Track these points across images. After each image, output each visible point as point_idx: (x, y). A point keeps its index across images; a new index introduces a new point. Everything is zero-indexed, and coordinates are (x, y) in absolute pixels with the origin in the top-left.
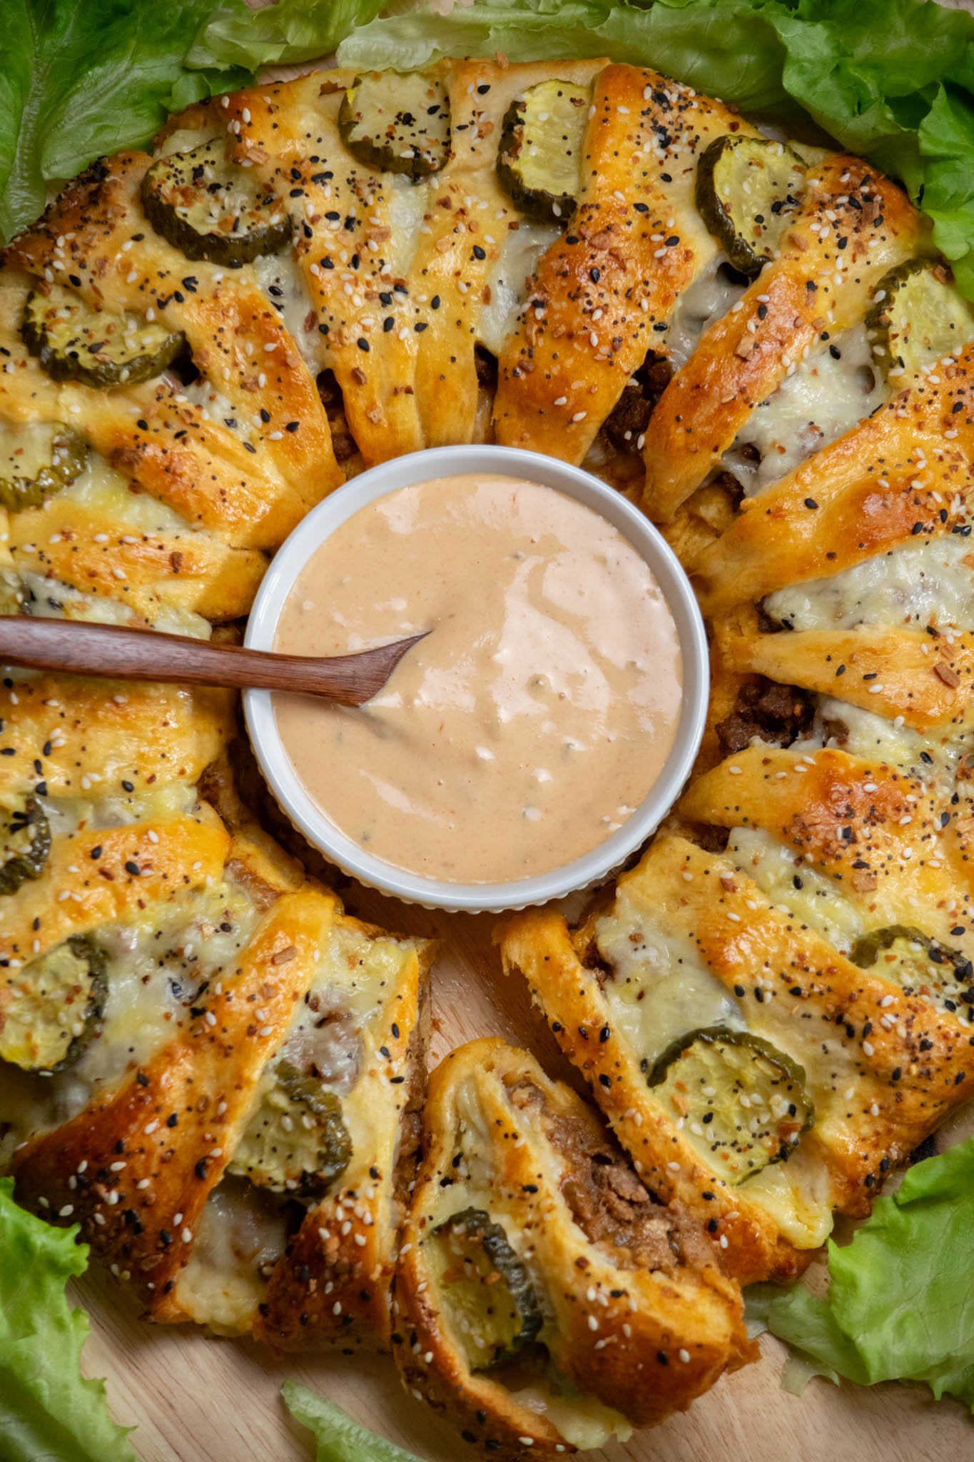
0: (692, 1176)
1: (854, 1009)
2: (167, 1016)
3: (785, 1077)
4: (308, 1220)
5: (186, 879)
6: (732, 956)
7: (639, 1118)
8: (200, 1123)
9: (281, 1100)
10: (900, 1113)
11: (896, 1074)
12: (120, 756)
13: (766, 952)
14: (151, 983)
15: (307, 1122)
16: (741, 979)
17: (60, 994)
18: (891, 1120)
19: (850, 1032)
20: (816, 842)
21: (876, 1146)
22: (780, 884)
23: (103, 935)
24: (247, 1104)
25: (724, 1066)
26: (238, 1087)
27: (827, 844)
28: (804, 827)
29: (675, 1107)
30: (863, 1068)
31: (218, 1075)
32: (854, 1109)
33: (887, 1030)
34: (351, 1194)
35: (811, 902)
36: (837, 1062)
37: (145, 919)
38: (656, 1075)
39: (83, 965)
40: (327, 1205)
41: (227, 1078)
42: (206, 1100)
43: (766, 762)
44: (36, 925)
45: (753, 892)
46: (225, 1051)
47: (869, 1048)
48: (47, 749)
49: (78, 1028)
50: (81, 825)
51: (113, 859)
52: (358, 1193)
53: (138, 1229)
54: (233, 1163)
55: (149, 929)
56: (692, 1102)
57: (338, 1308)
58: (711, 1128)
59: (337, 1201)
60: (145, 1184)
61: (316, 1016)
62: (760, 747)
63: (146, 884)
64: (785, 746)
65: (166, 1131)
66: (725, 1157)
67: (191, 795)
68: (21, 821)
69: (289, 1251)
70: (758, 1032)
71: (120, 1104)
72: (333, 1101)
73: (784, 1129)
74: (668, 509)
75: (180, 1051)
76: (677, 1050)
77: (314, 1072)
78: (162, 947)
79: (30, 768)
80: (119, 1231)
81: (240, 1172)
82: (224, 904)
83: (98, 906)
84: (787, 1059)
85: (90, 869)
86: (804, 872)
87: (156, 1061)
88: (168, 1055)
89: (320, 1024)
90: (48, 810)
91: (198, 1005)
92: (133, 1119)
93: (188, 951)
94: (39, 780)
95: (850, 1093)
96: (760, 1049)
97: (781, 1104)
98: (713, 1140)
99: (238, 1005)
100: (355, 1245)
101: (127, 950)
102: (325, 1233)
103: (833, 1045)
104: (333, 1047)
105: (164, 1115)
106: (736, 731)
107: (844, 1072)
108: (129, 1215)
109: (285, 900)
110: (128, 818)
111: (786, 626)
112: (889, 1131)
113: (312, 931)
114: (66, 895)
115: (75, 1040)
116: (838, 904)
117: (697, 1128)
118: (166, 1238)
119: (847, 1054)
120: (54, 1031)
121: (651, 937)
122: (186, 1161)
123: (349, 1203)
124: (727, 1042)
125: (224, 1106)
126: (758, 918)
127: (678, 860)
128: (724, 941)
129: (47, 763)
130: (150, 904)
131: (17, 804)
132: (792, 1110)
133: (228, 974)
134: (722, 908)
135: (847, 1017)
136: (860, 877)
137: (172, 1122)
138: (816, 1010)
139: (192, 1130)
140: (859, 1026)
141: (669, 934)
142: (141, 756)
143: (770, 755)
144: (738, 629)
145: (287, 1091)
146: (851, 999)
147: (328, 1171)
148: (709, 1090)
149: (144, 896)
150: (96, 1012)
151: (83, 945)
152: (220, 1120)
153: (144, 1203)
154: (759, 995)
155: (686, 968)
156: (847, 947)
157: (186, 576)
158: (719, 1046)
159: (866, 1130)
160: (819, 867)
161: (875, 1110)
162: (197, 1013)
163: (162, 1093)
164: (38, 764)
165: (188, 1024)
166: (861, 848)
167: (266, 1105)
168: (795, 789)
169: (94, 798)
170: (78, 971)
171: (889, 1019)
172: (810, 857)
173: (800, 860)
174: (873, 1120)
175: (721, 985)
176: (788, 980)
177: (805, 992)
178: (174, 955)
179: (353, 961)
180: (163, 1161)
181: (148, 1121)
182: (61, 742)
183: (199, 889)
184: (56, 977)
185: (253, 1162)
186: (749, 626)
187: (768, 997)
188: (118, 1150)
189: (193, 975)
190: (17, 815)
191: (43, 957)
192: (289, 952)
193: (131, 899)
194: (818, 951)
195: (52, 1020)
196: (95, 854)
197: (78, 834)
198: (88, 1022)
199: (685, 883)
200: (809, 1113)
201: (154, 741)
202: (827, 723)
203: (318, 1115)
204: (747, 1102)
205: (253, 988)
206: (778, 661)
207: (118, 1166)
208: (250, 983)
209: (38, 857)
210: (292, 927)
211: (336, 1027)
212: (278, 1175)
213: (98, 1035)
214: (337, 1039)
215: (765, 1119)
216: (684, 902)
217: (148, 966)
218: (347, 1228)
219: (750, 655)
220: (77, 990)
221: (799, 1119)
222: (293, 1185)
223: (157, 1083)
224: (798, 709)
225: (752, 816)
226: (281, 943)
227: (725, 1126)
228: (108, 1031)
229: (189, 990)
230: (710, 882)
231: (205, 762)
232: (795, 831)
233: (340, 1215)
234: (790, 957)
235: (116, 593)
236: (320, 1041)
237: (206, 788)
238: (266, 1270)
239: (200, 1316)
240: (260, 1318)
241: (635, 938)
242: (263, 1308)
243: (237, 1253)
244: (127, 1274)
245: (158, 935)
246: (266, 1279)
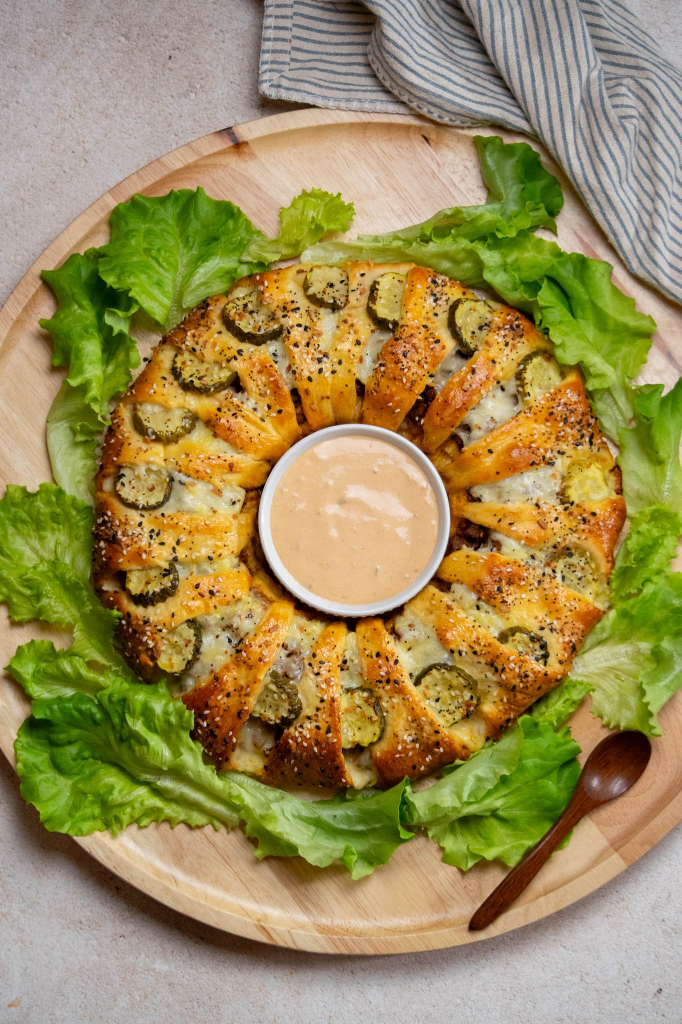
0: (431, 724)
1: (498, 661)
2: (226, 652)
3: (469, 684)
4: (284, 735)
5: (234, 597)
6: (449, 635)
7: (411, 699)
8: (240, 696)
9: (273, 687)
10: (515, 701)
11: (514, 687)
12: (207, 546)
13: (464, 636)
14: (220, 638)
15: (284, 696)
16: (453, 646)
17: (182, 643)
18: (511, 704)
19: (496, 670)
20: (486, 592)
21: (505, 714)
22: (471, 608)
23: (200, 620)
24: (259, 689)
25: (445, 678)
26: (255, 682)
27: (490, 592)
28: (482, 586)
29: (425, 695)
30: (501, 684)
31: (247, 676)
32: (497, 699)
33: (511, 670)
34: (301, 726)
35: (483, 615)
36: (491, 681)
37: (217, 613)
38: (417, 681)
39: (192, 631)
40: (292, 730)
41: (250, 678)
42: (242, 687)
43: (468, 556)
44: (173, 615)
45: (460, 611)
46: (250, 667)
47: (503, 677)
48: (178, 542)
49: (190, 657)
50: (192, 574)
51: (204, 588)
52: (304, 726)
53: (215, 737)
54: (253, 711)
55: (218, 616)
56: (431, 693)
57: (296, 769)
58: (438, 704)
59: (296, 729)
60: (217, 719)
61: (286, 652)
62: (466, 550)
63: (217, 599)
64: (476, 549)
65: (225, 699)
66: (444, 716)
67: (236, 561)
68: (167, 573)
69: (276, 747)
70: (459, 666)
71: (207, 687)
72: (294, 687)
73: (469, 706)
74: (433, 448)
75: (232, 666)
76: (427, 671)
77: (286, 675)
78: (224, 624)
79: (171, 550)
80: (207, 737)
81: (257, 715)
82: (249, 606)
83: (198, 608)
84: (470, 677)
85: (195, 593)
86: (481, 603)
87: (222, 671)
88: (227, 668)
89: (289, 655)
90: (178, 567)
91: (238, 648)
92: (213, 694)
93: (235, 626)
94: (174, 555)
95: (495, 693)
96: (460, 673)
97: (468, 695)
98: (439, 709)
99: (255, 648)
100: (303, 746)
101: (209, 626)
102: (290, 741)
103: (489, 675)
104: (293, 666)
105: (225, 692)
106: (456, 542)
107: (493, 685)
108: (212, 731)
109: (274, 605)
110: (211, 571)
111: (479, 500)
112: (510, 708)
113: (285, 618)
114: (185, 603)
115: (189, 662)
116: (494, 617)
117: (433, 704)
118: (226, 741)
119: (495, 678)
120: (180, 658)
121: (418, 626)
122: (234, 711)
123: (300, 730)
124: (446, 669)
125: (249, 689)
126: (461, 621)
127: (430, 595)
128: (446, 630)
129: (178, 548)
130: (219, 607)
131: (166, 565)
132: (472, 698)
133: (251, 636)
134: (447, 616)
135: (495, 664)
136: (503, 607)
137: (228, 695)
138: (483, 660)
139: (236, 698)
140: (500, 668)
141: (425, 625)
142: (216, 546)
143: (469, 554)
144: (458, 498)
145: (275, 683)
146: (497, 657)
147: (293, 716)
148: (438, 689)
149: (217, 604)
150: (197, 651)
151: (192, 622)
152: (247, 695)
153: (218, 727)
154: (460, 653)
155: (431, 640)
156: (496, 635)
157: (236, 472)
158: (442, 670)
159: (501, 707)
160: (487, 602)
161: (505, 700)
162: (238, 651)
163: (225, 684)
164: (174, 549)
165: (235, 655)
166: (504, 595)
167: (266, 688)
168: (479, 569)
169: (197, 562)
170: (190, 633)
171: (513, 665)
172: (483, 597)
173: (479, 599)
174: (504, 704)
175: (445, 648)
176: (472, 648)
177: (479, 653)
178: (229, 627)
179: (302, 629)
180: (225, 710)
181: (218, 695)
182: (184, 540)
183: (239, 600)
184: (181, 636)
185: (262, 711)
186: (464, 498)
187: (464, 654)
188: (207, 706)
189: (237, 635)
190: (165, 570)
191: (176, 628)
192: (276, 627)
193: (211, 605)
194: (485, 637)
195: (179, 653)
196: (197, 587)
197: (190, 578)
198: (194, 655)
199: (432, 605)
200: (479, 700)
201: (221, 539)
202: (493, 541)
203: (288, 694)
204: (453, 693)
205: (262, 642)
206: (475, 514)
207: (207, 712)
208: (260, 639)
209: (174, 587)
210: (276, 616)
211: (295, 657)
212: (272, 717)
213: (198, 659)
214: (295, 662)
215: (461, 701)
216: (431, 613)
217: (219, 631)
218: (299, 740)
219: (463, 511)
220: (190, 641)
221: (475, 701)
222: (278, 721)
223: (222, 680)
224: (482, 535)
225: (461, 579)
226: (272, 623)
227: (444, 704)
228: (202, 657)
229: (235, 641)
230: (443, 606)
231: (242, 547)
232: (478, 587)
233: (297, 734)
234: (474, 638)
235: (207, 479)
236: (288, 663)
237: (242, 557)
238: (267, 752)
239: (240, 769)
240: (264, 771)
241: (411, 626)
242: (266, 768)
243: (255, 745)
244: (211, 753)
245: (223, 619)
246: (267, 756)
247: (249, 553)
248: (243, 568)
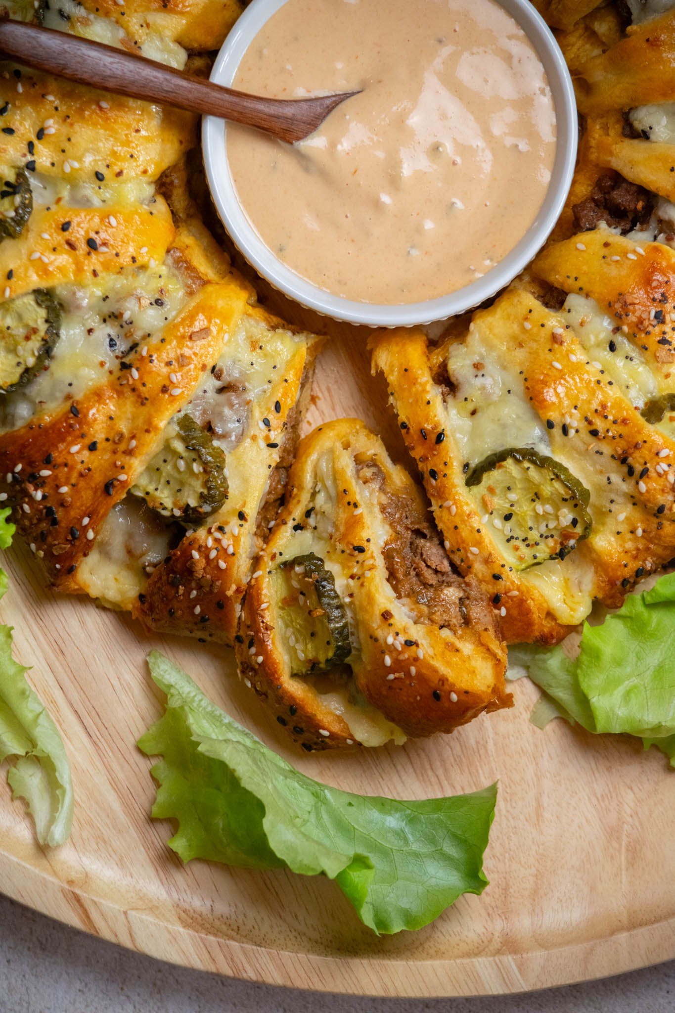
0: (488, 561)
1: (637, 454)
2: (102, 364)
3: (573, 497)
4: (185, 541)
5: (134, 259)
6: (549, 395)
7: (454, 509)
8: (115, 452)
9: (179, 446)
10: (658, 537)
11: (661, 509)
12: (97, 151)
13: (577, 398)
14: (94, 335)
15: (197, 468)
16: (553, 415)
17: (20, 332)
18: (650, 541)
19: (631, 472)
20: (633, 318)
21: (635, 558)
22: (598, 345)
23: (62, 292)
24: (152, 445)
25: (528, 480)
26: (147, 431)
27: (641, 321)
28: (625, 304)
29: (484, 504)
30: (635, 500)
31: (134, 418)
32: (624, 528)
33: (660, 475)
34: (221, 529)
35: (619, 362)
36: (617, 492)
37: (96, 285)
38: (474, 477)
39: (42, 313)
40: (201, 533)
41: (140, 422)
42: (122, 436)
43: (606, 245)
44: (10, 275)
45: (576, 347)
46: (143, 401)
47: (643, 486)
48: (40, 134)
49: (31, 361)
50: (59, 200)
51: (79, 233)
52: (226, 529)
53: (55, 522)
54: (135, 486)
55: (98, 293)
56: (499, 503)
57: (198, 610)
58: (508, 525)
59: (209, 532)
60: (64, 489)
61: (218, 384)
62: (605, 231)
63: (101, 259)
64: (624, 233)
65: (86, 453)
66: (516, 549)
67: (149, 190)
68: (11, 189)
69: (167, 560)
70: (560, 458)
71: (54, 425)
72: (219, 455)
73: (566, 536)
74: (568, 21)
75: (108, 393)
76: (494, 461)
77: (209, 428)
78: (107, 308)
79: (24, 147)
80: (40, 520)
81: (140, 494)
82: (161, 283)
83: (60, 269)
84: (578, 483)
85: (59, 238)
86: (619, 339)
87: (87, 398)
88: (98, 395)
89: (221, 390)
90: (33, 182)
91: (127, 360)
92: (63, 440)
93: (127, 316)
94: (29, 158)
95: (622, 517)
96: (557, 471)
97: (566, 516)
98: (509, 534)
99: (158, 366)
100: (217, 567)
101: (79, 307)
102: (196, 555)
103: (616, 478)
104: (227, 411)
105: (87, 441)
106: (588, 213)
107: (619, 500)
108: (50, 511)
109: (210, 288)
110: (96, 202)
111: (644, 136)
112: (647, 549)
113: (225, 318)
114: (37, 255)
115: (27, 370)
116: (641, 369)
117: (498, 522)
118: (75, 535)
119: (625, 487)
120: (12, 360)
121: (491, 367)
122: (98, 479)
123: (218, 535)
124: (534, 462)
125: (134, 443)
126: (576, 369)
127: (522, 311)
128: (545, 383)
129: (39, 146)
130: (102, 274)
131: (10, 176)
132: (574, 522)
133: (155, 340)
134: (549, 356)
135: (630, 460)
136: (662, 351)
137: (93, 447)
138: (607, 450)
139: (107, 456)
140: (638, 468)
141: (504, 368)
142: (114, 154)
143: (610, 240)
144: (605, 128)
145: (184, 440)
146: (636, 446)
147: (207, 508)
148: (513, 496)
149: (99, 268)
150: (47, 351)
151: (44, 296)
152: (130, 453)
153: (62, 504)
154: (565, 430)
155: (512, 398)
156: (641, 404)
157: (173, 11)
158: (526, 464)
159: (629, 545)
160: (632, 338)
161: (639, 532)
162: (125, 367)
163: (89, 425)
164: (31, 145)
165: (117, 373)
166: (667, 328)
167: (167, 447)
168: (624, 272)
169: (72, 180)
170: (38, 316)
171: (664, 466)
172: (625, 328)
173: (617, 330)
174: (636, 539)
175: (537, 416)
176: (590, 423)
177: (601, 434)
178: (114, 317)
179: (255, 345)
180: (81, 475)
181: (73, 443)
182: (52, 131)
183: (143, 268)
184: (20, 317)
185: (151, 488)
186: (615, 129)
187: (572, 432)
188: (48, 461)
189: (128, 335)
190: (8, 184)
191: (12, 300)
192: (205, 331)
193: (88, 268)
194: (618, 404)
195: (12, 350)
196: (65, 227)
197: (54, 208)
198: (39, 359)
199: (524, 330)
200: (588, 527)
201: (127, 143)
202: (660, 221)
203: (205, 464)
204: (540, 509)
205: (172, 355)
206: (632, 163)
207: (45, 473)
208: (171, 351)
209: (20, 221)
210: (209, 311)
211: (233, 397)
212: (168, 503)
213: (46, 369)
214: (231, 406)
215: (552, 525)
216: (521, 345)
217: (94, 321)
218: (213, 554)
219: (611, 153)
220: (35, 331)
221: (579, 530)
222: (178, 513)
223: (86, 416)
224: (640, 205)
225: (586, 287)
226: (200, 322)
227: (520, 525)
228: (53, 366)
229: (122, 346)
230: (544, 334)
231: (165, 165)
232: (618, 306)
233: (210, 543)
234: (595, 405)
235: (115, 16)
236: (217, 404)
237: (163, 186)
238: (148, 569)
239: (94, 592)
240: (138, 604)
241: (477, 366)
242: (141, 597)
243: (129, 552)
244: (42, 553)
245: (105, 298)
246: (148, 575)
247: (178, 180)
248: (161, 206)
